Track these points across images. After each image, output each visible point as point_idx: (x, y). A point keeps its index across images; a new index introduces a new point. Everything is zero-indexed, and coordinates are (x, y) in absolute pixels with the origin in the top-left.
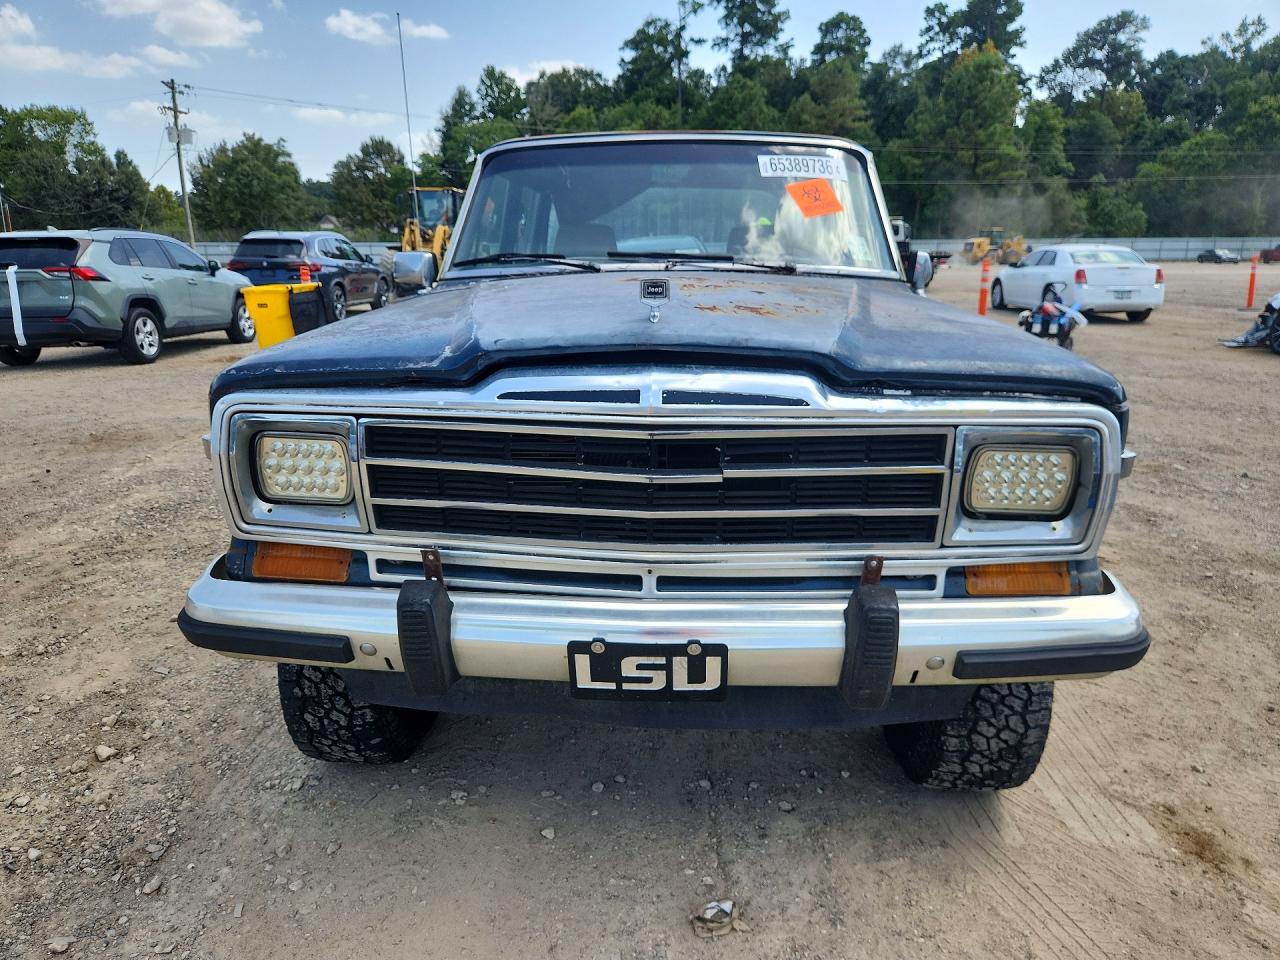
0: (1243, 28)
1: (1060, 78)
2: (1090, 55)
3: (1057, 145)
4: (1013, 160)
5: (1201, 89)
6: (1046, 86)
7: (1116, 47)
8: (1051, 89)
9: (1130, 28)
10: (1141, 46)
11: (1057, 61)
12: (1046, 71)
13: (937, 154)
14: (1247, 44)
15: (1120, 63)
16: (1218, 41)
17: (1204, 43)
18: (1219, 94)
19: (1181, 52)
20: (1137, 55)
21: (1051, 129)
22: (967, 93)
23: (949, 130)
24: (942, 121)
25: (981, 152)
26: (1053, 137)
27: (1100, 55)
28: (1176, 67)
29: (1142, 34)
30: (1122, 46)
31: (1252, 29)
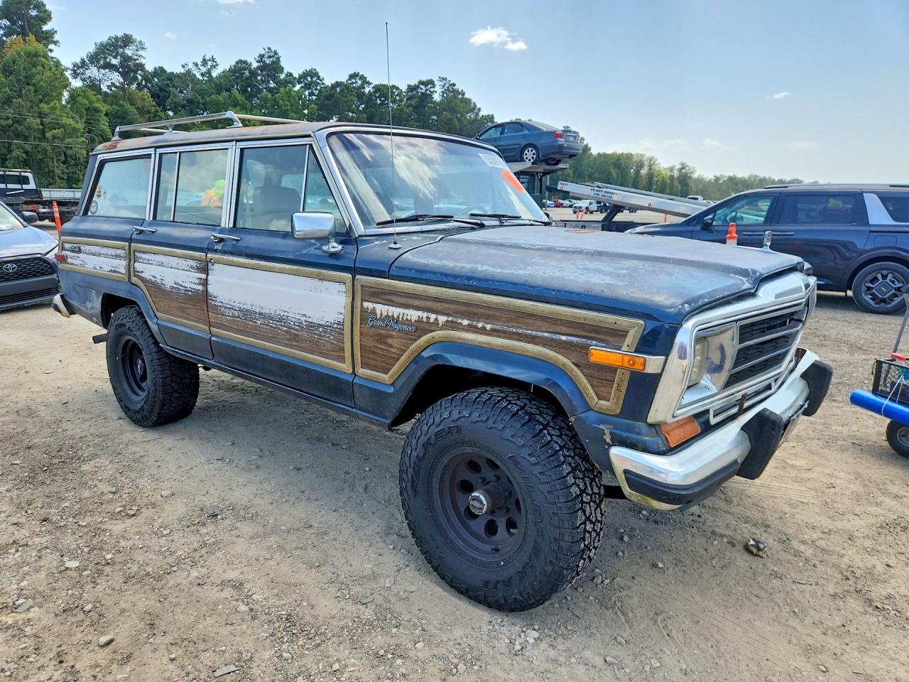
0: (205, 62)
1: (88, 73)
2: (108, 60)
3: (103, 122)
4: (75, 130)
5: (190, 97)
6: (79, 78)
7: (126, 59)
8: (83, 80)
9: (133, 47)
10: (143, 61)
11: (83, 60)
12: (75, 65)
13: (8, 118)
14: (209, 72)
15: (129, 69)
16: (191, 66)
17: (183, 67)
18: (201, 101)
19: (169, 69)
20: (141, 66)
21: (97, 110)
22: (23, 73)
23: (14, 100)
24: (6, 92)
25: (46, 120)
26: (100, 116)
27: (115, 62)
28: (169, 79)
29: (142, 53)
30: (130, 58)
31: (210, 63)
